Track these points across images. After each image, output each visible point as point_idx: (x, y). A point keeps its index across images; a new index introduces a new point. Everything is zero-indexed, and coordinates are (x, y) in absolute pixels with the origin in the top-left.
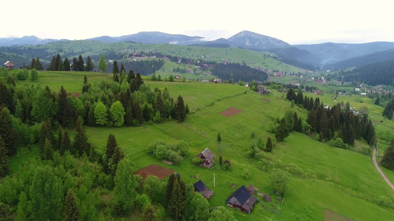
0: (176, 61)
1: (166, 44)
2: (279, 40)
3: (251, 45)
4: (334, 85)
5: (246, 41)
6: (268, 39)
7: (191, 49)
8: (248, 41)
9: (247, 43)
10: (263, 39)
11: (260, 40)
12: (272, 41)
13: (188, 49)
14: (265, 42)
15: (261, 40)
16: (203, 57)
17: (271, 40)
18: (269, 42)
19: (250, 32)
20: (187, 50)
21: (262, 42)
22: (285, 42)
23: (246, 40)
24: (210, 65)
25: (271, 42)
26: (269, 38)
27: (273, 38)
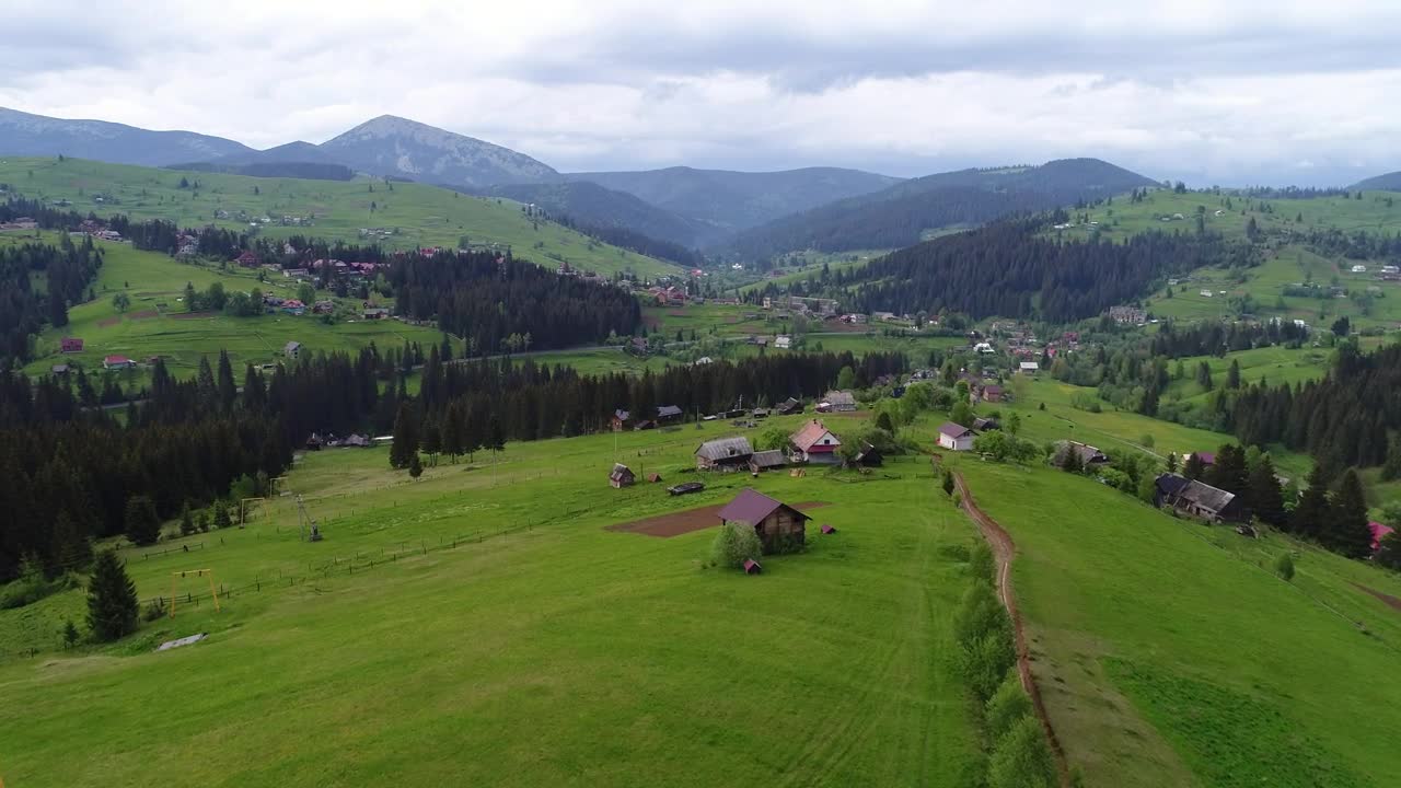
0: (171, 248)
1: (61, 157)
2: (518, 154)
3: (418, 170)
4: (900, 333)
5: (399, 156)
6: (477, 150)
7: (196, 186)
8: (405, 154)
9: (404, 164)
10: (459, 150)
11: (450, 152)
12: (495, 156)
13: (184, 184)
14: (471, 161)
15: (452, 152)
16: (268, 220)
17: (491, 155)
18: (484, 163)
19: (407, 122)
20: (178, 188)
21: (460, 161)
22: (540, 164)
23: (398, 150)
24: (355, 264)
25: (494, 160)
26: (483, 147)
27: (496, 149)
